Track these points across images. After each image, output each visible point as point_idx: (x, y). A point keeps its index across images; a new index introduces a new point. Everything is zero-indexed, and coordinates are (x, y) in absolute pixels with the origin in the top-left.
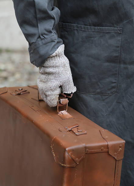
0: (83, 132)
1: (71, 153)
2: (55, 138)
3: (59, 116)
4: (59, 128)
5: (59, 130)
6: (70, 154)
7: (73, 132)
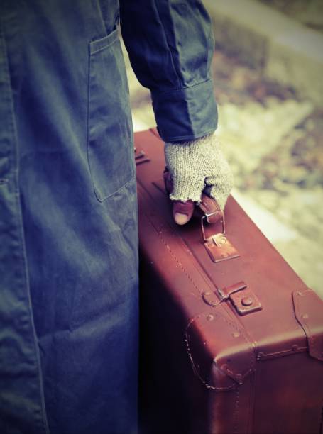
0: (254, 306)
1: (225, 367)
2: (194, 322)
3: (208, 251)
4: (204, 293)
5: (203, 297)
6: (222, 368)
7: (232, 303)
